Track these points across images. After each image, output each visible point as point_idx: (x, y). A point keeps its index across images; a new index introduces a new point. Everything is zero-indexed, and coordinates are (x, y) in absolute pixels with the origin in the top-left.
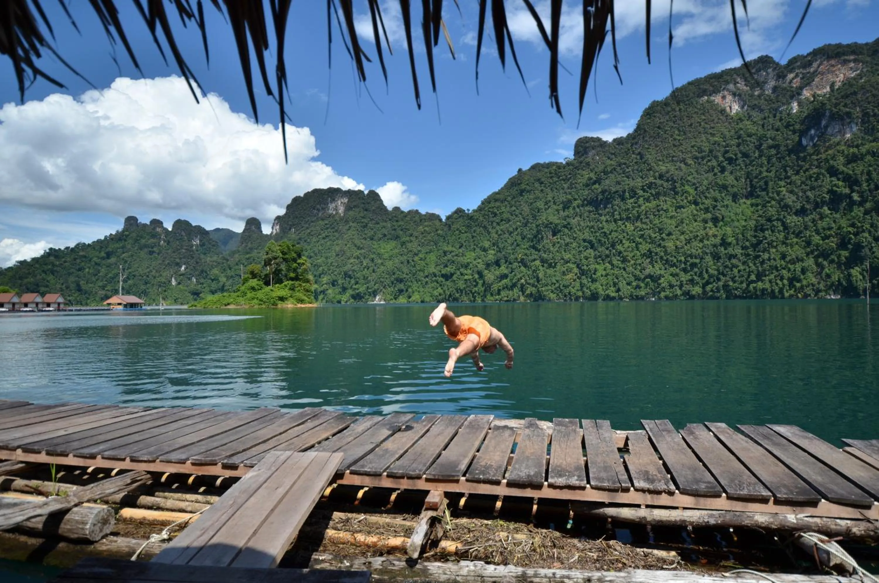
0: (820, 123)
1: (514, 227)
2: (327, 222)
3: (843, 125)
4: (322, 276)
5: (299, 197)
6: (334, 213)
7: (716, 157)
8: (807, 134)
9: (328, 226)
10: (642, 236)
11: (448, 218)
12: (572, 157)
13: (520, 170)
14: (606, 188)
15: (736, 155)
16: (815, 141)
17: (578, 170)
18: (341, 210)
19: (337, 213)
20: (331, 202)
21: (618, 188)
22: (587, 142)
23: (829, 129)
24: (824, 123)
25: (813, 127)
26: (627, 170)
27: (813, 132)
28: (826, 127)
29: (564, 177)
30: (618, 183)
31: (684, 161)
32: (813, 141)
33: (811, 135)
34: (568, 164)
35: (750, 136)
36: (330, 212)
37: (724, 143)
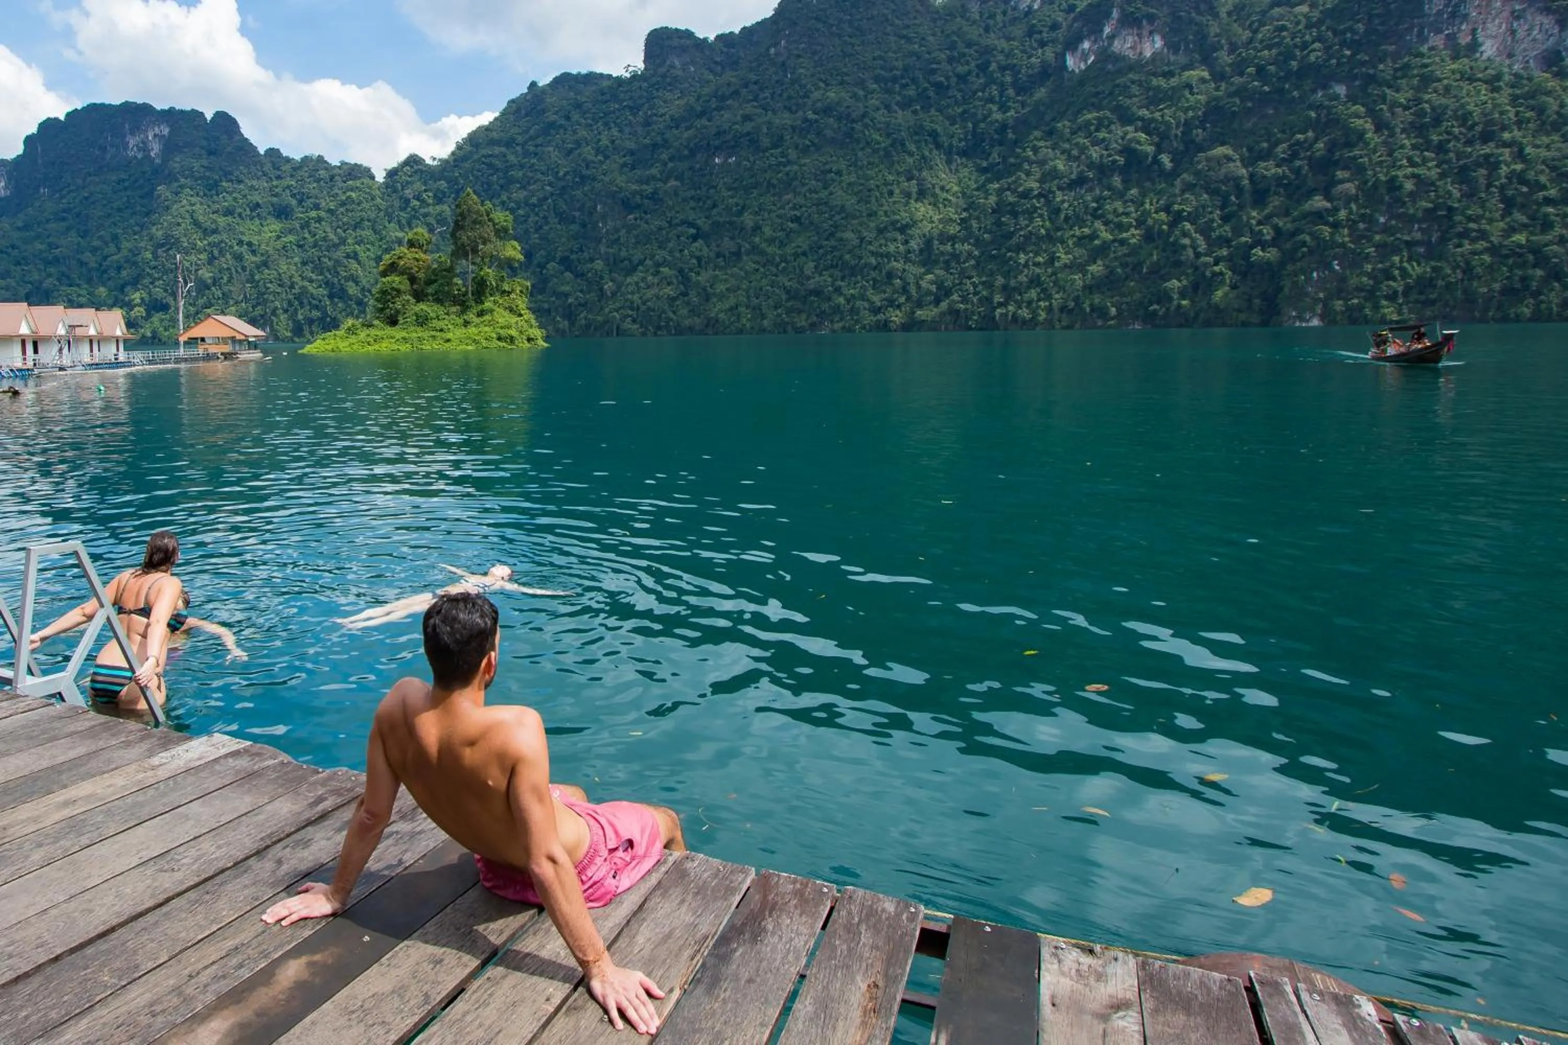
0: (1102, 31)
1: (540, 195)
2: (123, 176)
3: (1140, 36)
4: (128, 289)
5: (56, 119)
6: (140, 156)
7: (914, 80)
8: (1076, 48)
9: (127, 184)
10: (796, 219)
11: (392, 174)
12: (642, 66)
13: (533, 85)
14: (726, 126)
15: (948, 78)
16: (1090, 62)
17: (657, 90)
18: (155, 149)
19: (147, 157)
20: (132, 133)
21: (748, 126)
22: (669, 38)
23: (1116, 42)
24: (1107, 30)
25: (1088, 37)
26: (761, 96)
27: (1086, 45)
28: (1112, 37)
29: (630, 103)
30: (747, 118)
31: (861, 84)
32: (1086, 61)
33: (1083, 50)
34: (635, 77)
35: (969, 45)
36: (131, 154)
37: (927, 56)
